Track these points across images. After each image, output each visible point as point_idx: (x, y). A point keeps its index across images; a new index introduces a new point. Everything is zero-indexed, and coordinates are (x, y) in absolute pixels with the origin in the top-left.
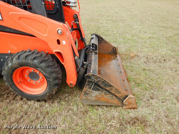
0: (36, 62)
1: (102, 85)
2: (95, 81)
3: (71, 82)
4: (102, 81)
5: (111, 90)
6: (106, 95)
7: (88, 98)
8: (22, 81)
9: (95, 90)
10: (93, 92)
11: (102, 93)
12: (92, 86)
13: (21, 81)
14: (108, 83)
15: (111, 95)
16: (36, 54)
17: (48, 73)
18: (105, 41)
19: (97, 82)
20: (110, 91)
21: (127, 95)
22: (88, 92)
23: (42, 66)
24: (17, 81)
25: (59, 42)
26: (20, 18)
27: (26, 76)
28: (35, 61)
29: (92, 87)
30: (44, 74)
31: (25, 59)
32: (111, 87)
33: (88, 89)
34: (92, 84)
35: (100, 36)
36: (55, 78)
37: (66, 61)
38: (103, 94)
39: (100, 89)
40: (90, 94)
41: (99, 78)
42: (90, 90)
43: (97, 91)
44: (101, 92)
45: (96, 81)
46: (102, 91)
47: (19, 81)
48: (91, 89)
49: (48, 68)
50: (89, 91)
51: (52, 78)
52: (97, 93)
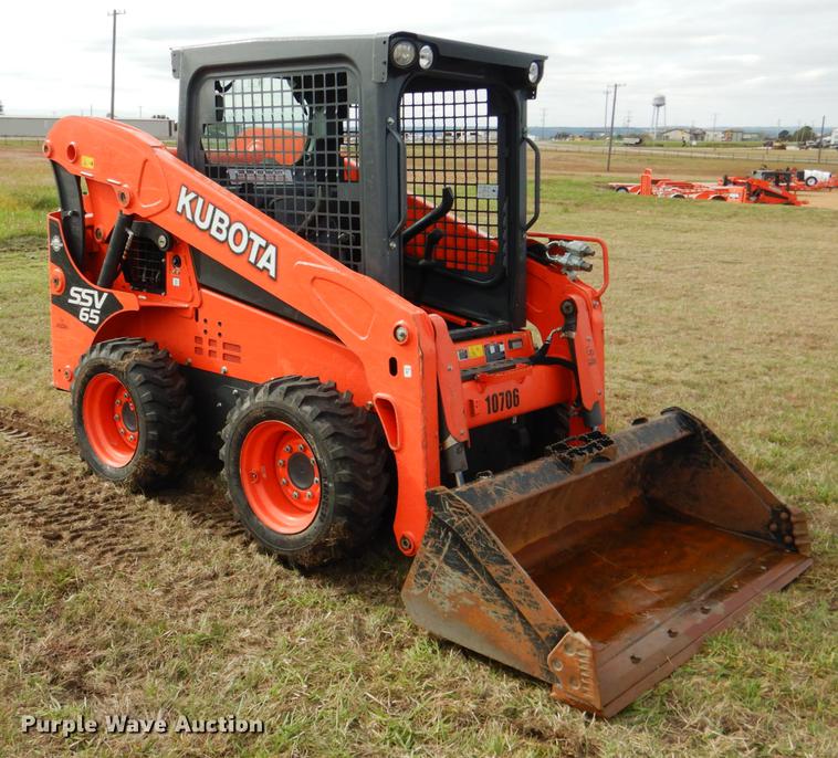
0: (306, 413)
1: (474, 550)
2: (453, 522)
3: (409, 534)
4: (475, 531)
5: (503, 580)
6: (487, 600)
7: (430, 595)
8: (264, 476)
9: (454, 567)
10: (444, 574)
11: (474, 586)
12: (444, 545)
13: (259, 474)
14: (494, 542)
15: (507, 611)
16: (320, 390)
17: (328, 457)
18: (734, 458)
19: (461, 530)
20: (502, 585)
21: (564, 627)
22: (429, 568)
23: (319, 428)
24: (248, 470)
25: (394, 367)
26: (314, 279)
27: (281, 461)
28: (307, 408)
29: (446, 549)
30: (318, 456)
31: (286, 395)
32: (507, 567)
33: (431, 552)
34: (446, 533)
35: (704, 426)
36: (344, 480)
37: (402, 440)
38: (477, 592)
39: (470, 566)
40: (438, 580)
41: (466, 515)
42: (436, 562)
43: (459, 574)
44: (471, 581)
45: (456, 524)
46: (476, 578)
47: (255, 469)
48: (442, 558)
49: (333, 442)
50: (434, 566)
51: (337, 480)
52: (459, 580)
